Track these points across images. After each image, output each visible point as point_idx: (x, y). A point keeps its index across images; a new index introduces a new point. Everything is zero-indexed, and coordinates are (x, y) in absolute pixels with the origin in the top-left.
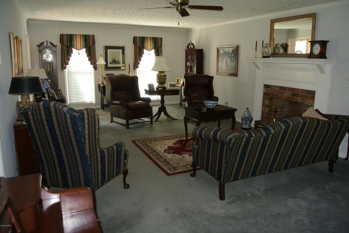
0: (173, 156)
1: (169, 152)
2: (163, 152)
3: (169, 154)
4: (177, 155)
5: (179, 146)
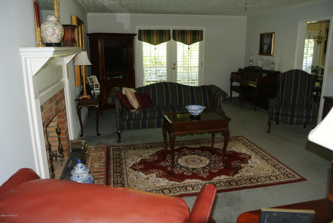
0: (240, 150)
1: (246, 156)
2: (251, 156)
3: (245, 153)
4: (236, 151)
5: (233, 163)
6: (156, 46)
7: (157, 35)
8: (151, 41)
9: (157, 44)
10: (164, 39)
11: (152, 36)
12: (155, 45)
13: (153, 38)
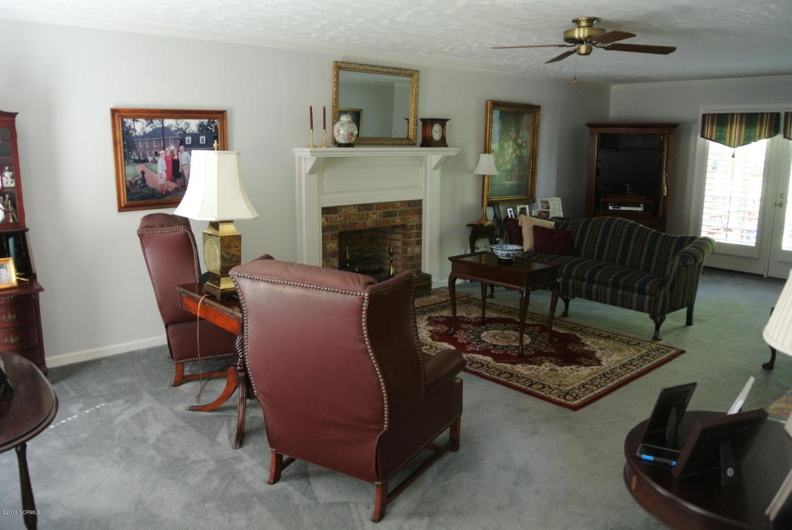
6: (735, 149)
7: (741, 124)
8: (725, 139)
9: (739, 145)
10: (757, 134)
11: (729, 127)
12: (734, 147)
13: (731, 132)
